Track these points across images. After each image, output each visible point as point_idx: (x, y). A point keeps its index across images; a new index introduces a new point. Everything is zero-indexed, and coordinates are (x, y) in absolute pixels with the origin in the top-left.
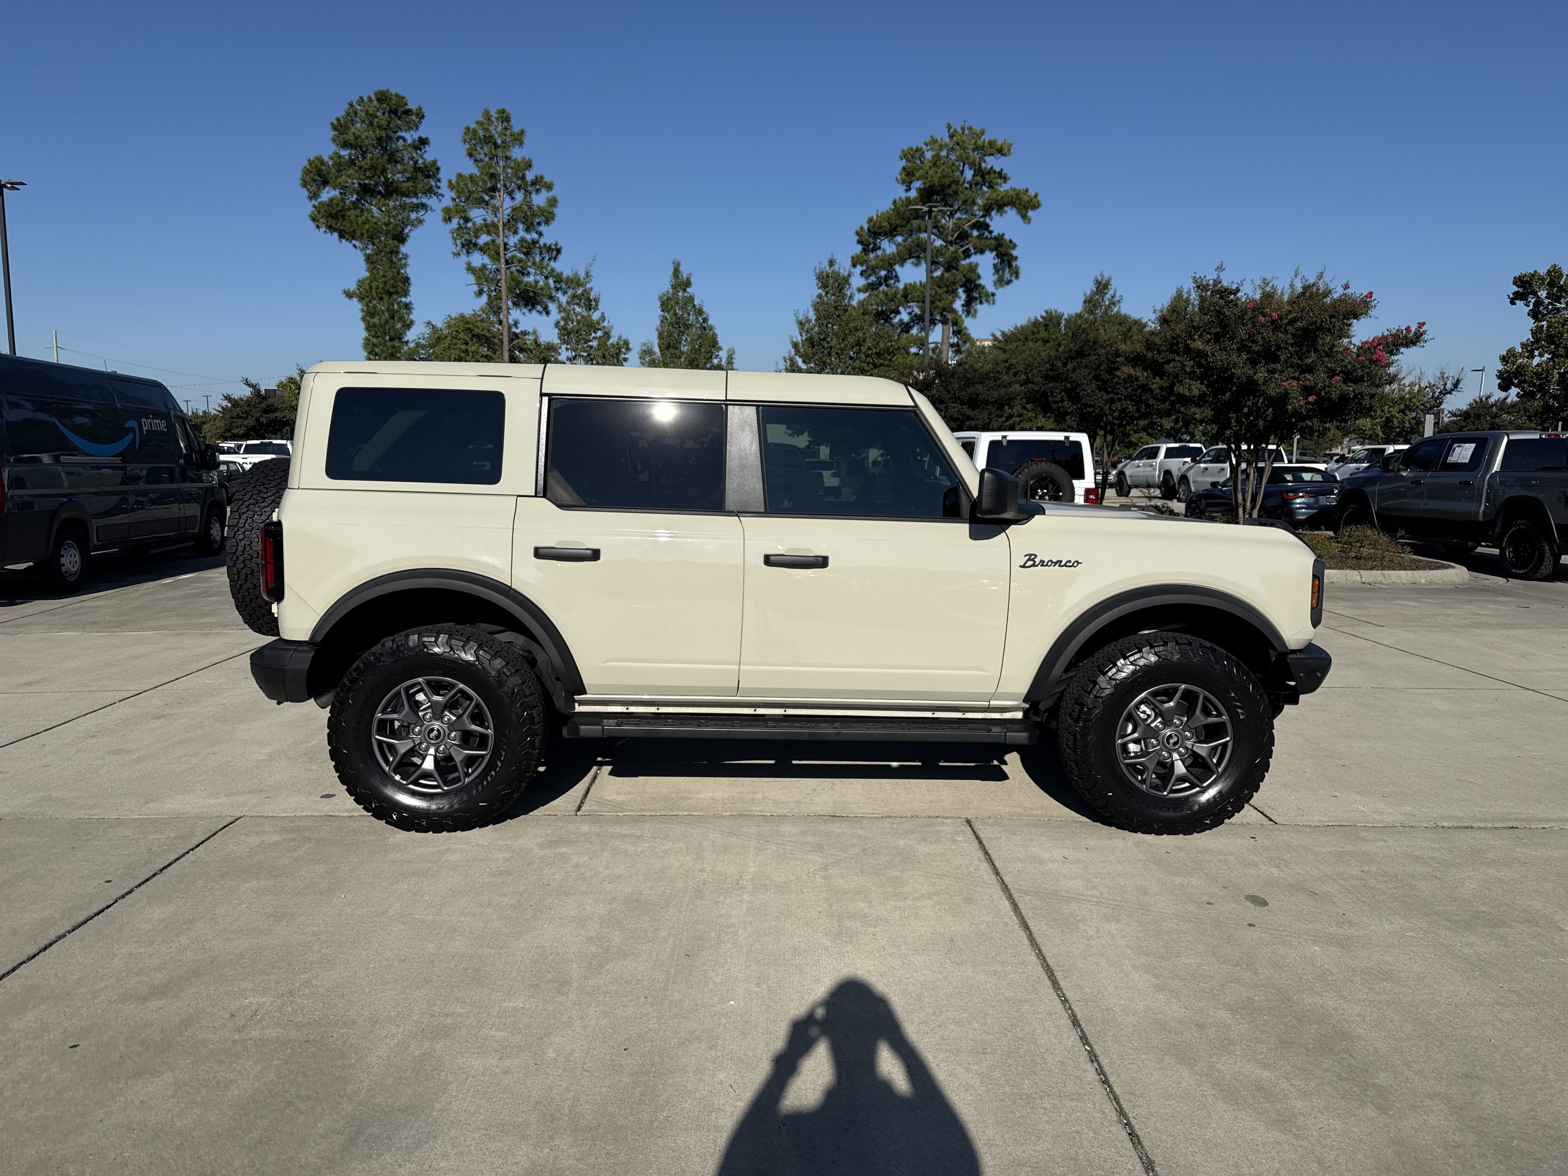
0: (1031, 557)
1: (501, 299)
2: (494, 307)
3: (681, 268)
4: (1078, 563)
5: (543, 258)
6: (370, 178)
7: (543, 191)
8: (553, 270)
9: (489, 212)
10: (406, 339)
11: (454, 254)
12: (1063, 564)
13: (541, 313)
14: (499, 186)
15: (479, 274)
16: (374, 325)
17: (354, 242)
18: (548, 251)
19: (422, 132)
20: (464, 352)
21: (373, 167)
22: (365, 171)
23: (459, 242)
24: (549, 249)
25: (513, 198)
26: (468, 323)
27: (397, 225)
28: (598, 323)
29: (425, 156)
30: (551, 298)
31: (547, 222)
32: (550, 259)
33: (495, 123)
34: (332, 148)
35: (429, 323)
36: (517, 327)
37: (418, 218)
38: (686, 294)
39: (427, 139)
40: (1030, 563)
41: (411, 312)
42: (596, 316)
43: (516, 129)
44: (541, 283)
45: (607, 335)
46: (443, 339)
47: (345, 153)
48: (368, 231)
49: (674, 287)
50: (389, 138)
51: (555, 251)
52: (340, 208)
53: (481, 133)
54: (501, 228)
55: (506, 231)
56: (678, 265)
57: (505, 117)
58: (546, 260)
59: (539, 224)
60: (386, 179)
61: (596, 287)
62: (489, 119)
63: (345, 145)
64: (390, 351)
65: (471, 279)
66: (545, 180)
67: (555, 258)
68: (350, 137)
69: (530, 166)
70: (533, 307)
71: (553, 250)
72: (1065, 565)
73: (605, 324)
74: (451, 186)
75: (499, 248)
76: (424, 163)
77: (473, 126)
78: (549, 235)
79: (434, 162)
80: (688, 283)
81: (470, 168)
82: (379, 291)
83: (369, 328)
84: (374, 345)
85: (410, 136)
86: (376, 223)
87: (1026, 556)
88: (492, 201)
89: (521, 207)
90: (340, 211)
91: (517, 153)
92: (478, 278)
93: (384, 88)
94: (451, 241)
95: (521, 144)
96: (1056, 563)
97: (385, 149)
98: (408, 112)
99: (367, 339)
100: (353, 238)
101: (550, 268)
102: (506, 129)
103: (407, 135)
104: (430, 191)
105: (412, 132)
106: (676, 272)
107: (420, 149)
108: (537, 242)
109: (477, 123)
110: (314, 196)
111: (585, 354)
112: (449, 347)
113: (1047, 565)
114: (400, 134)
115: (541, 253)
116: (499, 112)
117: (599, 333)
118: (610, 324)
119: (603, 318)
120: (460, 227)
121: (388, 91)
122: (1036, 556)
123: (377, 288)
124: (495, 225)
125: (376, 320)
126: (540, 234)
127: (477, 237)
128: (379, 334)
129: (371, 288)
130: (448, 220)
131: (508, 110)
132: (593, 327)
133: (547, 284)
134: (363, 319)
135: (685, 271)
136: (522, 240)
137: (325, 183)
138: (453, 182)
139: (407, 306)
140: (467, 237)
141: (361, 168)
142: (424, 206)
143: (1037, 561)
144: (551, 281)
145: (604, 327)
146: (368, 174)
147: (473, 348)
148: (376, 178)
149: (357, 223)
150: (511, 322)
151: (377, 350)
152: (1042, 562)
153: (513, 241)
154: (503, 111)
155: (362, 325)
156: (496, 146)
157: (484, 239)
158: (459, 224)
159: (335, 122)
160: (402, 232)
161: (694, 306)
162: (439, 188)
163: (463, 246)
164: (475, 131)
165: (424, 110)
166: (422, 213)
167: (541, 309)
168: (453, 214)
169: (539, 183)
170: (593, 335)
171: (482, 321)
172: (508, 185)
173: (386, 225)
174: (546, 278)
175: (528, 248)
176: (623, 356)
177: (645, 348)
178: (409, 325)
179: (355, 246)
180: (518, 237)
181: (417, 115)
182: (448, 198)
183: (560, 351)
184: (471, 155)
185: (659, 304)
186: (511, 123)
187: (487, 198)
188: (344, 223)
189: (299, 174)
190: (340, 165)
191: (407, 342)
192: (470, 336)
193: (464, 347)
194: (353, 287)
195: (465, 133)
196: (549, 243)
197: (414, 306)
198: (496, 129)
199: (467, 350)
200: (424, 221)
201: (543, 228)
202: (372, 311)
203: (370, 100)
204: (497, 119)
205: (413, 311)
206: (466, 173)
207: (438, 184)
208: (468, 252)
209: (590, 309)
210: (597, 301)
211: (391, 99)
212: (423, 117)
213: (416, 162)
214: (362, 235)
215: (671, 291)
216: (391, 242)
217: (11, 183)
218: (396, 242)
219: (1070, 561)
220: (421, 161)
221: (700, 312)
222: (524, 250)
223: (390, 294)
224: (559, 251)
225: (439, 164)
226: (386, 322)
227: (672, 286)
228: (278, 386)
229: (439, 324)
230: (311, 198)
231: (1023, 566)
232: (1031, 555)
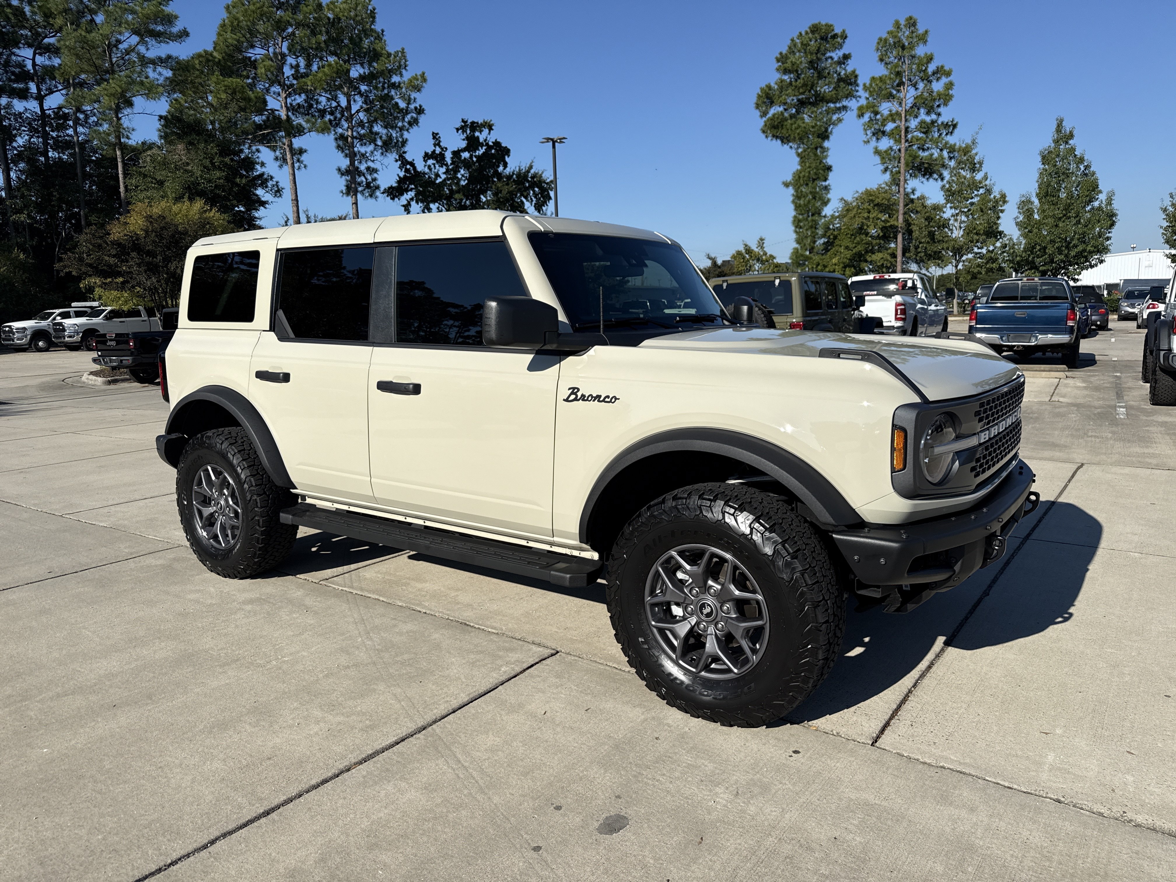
0: (574, 390)
1: (900, 173)
2: (895, 181)
3: (1064, 124)
4: (616, 399)
5: (941, 134)
6: (803, 93)
7: (943, 78)
8: (946, 143)
9: (895, 103)
10: (823, 214)
11: (865, 142)
12: (601, 399)
13: (936, 180)
14: (904, 80)
15: (884, 156)
16: (800, 206)
17: (791, 144)
18: (945, 128)
19: (845, 50)
20: (866, 219)
21: (805, 85)
22: (799, 89)
23: (869, 132)
24: (946, 126)
25: (916, 89)
26: (871, 195)
27: (821, 126)
28: (980, 182)
29: (847, 68)
30: (944, 166)
31: (946, 104)
32: (947, 134)
33: (904, 30)
34: (777, 76)
35: (842, 199)
36: (914, 195)
37: (838, 118)
38: (1067, 146)
39: (849, 54)
40: (573, 397)
41: (829, 192)
42: (979, 176)
43: (921, 31)
44: (936, 155)
45: (989, 191)
46: (851, 210)
47: (786, 77)
48: (799, 134)
49: (1056, 142)
50: (819, 59)
51: (951, 127)
52: (779, 120)
53: (891, 40)
54: (903, 115)
55: (908, 117)
56: (1061, 121)
57: (912, 23)
58: (943, 135)
59: (939, 106)
60: (816, 91)
61: (979, 153)
62: (898, 28)
63: (786, 71)
64: (810, 224)
65: (878, 159)
66: (945, 68)
67: (951, 133)
68: (788, 65)
69: (931, 59)
70: (931, 175)
71: (949, 126)
72: (604, 401)
73: (988, 182)
74: (865, 88)
75: (901, 131)
76: (845, 74)
77: (884, 35)
78: (946, 114)
79: (854, 72)
80: (1071, 136)
81: (881, 71)
82: (805, 179)
83: (797, 207)
84: (799, 221)
85: (836, 55)
86: (805, 128)
87: (569, 389)
88: (898, 95)
89: (922, 94)
90: (780, 123)
91: (920, 51)
92: (883, 158)
93: (816, 22)
94: (863, 132)
95: (925, 42)
96: (596, 398)
97: (815, 69)
98: (835, 36)
99: (795, 217)
100: (789, 141)
101: (944, 141)
102: (912, 32)
103: (833, 54)
104: (850, 95)
105: (837, 51)
106: (1059, 127)
107: (844, 64)
108: (936, 121)
109: (888, 33)
110: (764, 114)
111: (966, 210)
112: (854, 216)
113: (587, 400)
114: (828, 54)
115: (939, 130)
116: (907, 20)
117: (982, 191)
118: (992, 182)
119: (986, 178)
120: (871, 120)
121: (820, 23)
122: (578, 390)
123: (804, 176)
124: (898, 114)
125: (802, 202)
126: (939, 114)
127: (885, 126)
128: (803, 212)
129: (799, 177)
130: (861, 115)
131: (915, 16)
132: (975, 185)
133: (941, 156)
134: (793, 202)
135: (1067, 126)
136: (923, 122)
137: (772, 103)
138: (868, 85)
139: (827, 188)
140: (877, 127)
141: (796, 87)
142: (845, 108)
143: (579, 394)
144: (945, 153)
145: (986, 185)
146: (801, 90)
147: (875, 215)
148: (807, 93)
149: (791, 129)
150: (909, 190)
151: (801, 224)
152: (583, 396)
153: (913, 124)
154: (911, 18)
155: (792, 207)
156: (903, 48)
157: (890, 126)
158: (870, 118)
159: (779, 56)
160: (826, 130)
161: (1075, 156)
162: (857, 91)
163: (874, 134)
164: (886, 40)
165: (846, 32)
166: (843, 113)
167: (937, 177)
168: (864, 111)
169: (940, 72)
170: (976, 192)
171: (886, 192)
172: (912, 78)
173: (813, 127)
174: (941, 150)
175: (926, 128)
176: (1000, 208)
177: (1023, 199)
178: (826, 203)
179: (791, 147)
180: (918, 120)
181: (842, 37)
182: (863, 97)
183: (945, 210)
184: (881, 60)
185: (1039, 158)
186: (917, 27)
187: (894, 92)
188: (783, 131)
189: (754, 99)
190: (783, 86)
191: (825, 216)
192: (872, 205)
193: (866, 215)
194: (789, 178)
195: (878, 43)
196: (946, 121)
197: (831, 187)
198: (904, 35)
199: (869, 217)
200: (843, 119)
201: (941, 110)
202: (800, 195)
203: (807, 33)
204: (905, 26)
205: (831, 191)
206: (877, 75)
207: (857, 88)
208: (878, 139)
209: (974, 171)
210: (981, 163)
211: (821, 29)
212: (846, 37)
213: (839, 74)
214: (795, 138)
215: (1053, 145)
216: (816, 140)
217: (560, 139)
218: (820, 140)
219: (608, 397)
220: (843, 72)
221: (1081, 160)
222: (925, 130)
223: (814, 180)
224: (955, 126)
225: (857, 72)
226: (809, 202)
227: (1054, 141)
228: (732, 258)
229: (849, 199)
230: (762, 117)
231: (567, 400)
232: (574, 388)
